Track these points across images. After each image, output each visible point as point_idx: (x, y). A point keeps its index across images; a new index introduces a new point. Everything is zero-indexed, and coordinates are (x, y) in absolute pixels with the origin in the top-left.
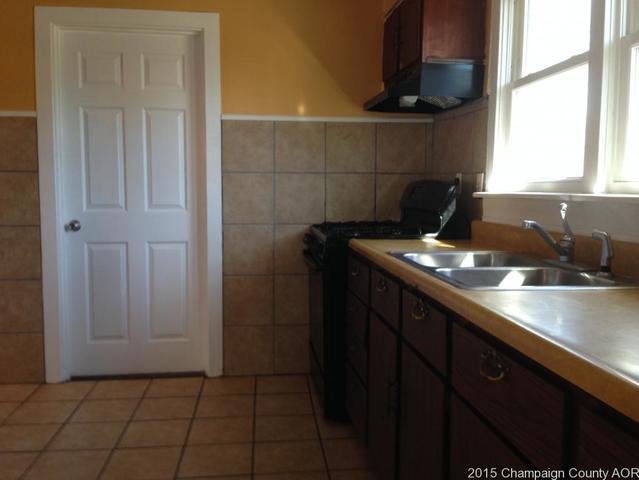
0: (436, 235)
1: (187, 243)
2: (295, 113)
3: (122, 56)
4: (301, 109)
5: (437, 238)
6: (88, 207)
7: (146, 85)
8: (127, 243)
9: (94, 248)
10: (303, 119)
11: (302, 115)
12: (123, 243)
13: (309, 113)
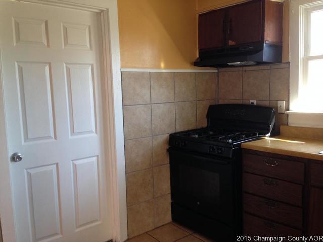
0: (269, 134)
1: (97, 156)
2: (159, 67)
3: (46, 23)
4: (162, 65)
5: (270, 136)
6: (25, 141)
7: (65, 46)
8: (57, 164)
9: (32, 172)
10: (164, 71)
11: (163, 68)
12: (54, 164)
13: (166, 67)
